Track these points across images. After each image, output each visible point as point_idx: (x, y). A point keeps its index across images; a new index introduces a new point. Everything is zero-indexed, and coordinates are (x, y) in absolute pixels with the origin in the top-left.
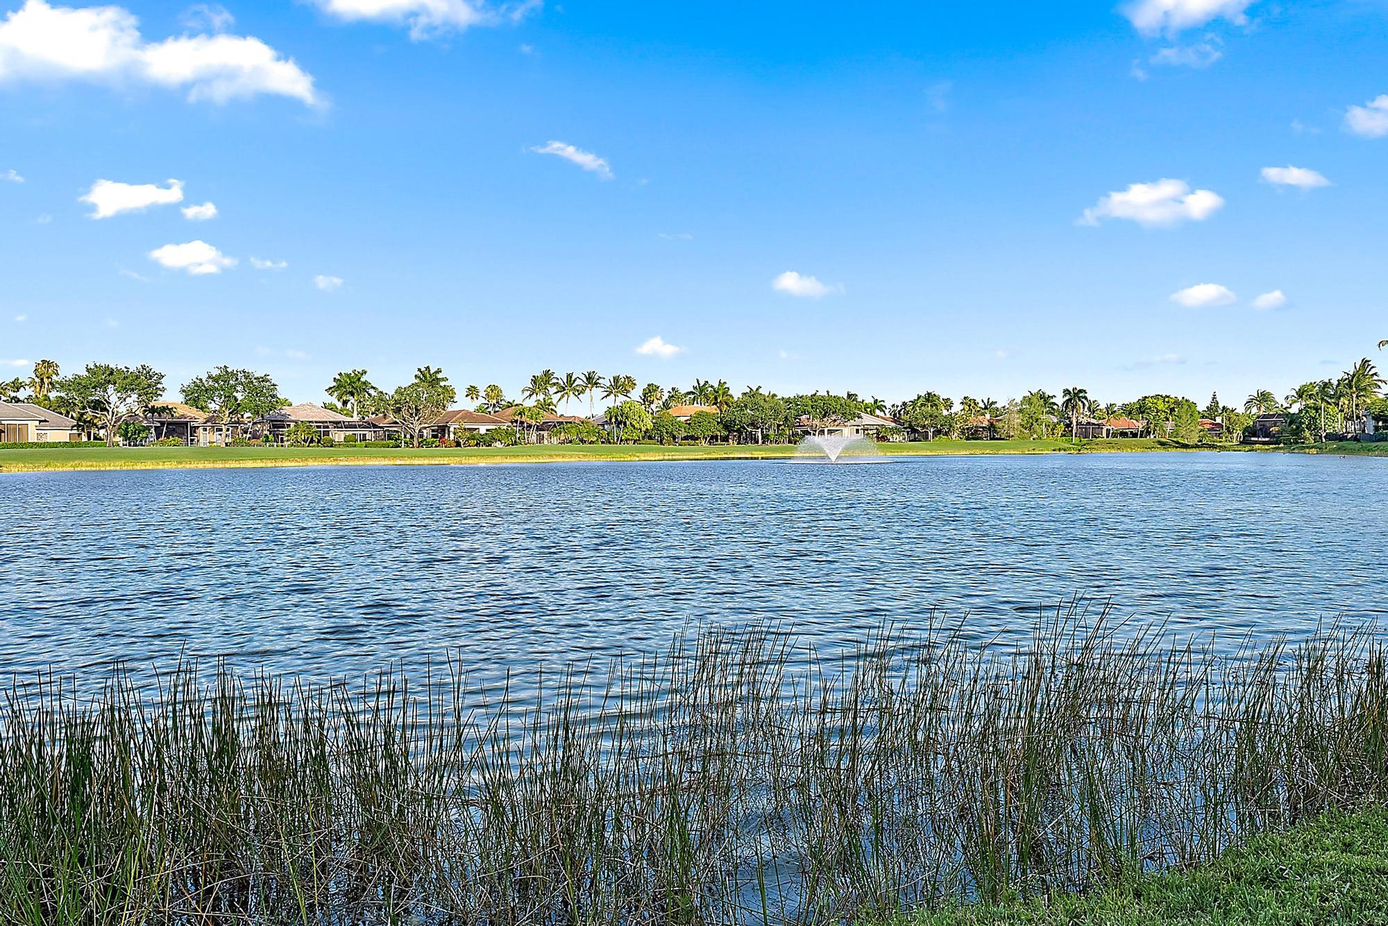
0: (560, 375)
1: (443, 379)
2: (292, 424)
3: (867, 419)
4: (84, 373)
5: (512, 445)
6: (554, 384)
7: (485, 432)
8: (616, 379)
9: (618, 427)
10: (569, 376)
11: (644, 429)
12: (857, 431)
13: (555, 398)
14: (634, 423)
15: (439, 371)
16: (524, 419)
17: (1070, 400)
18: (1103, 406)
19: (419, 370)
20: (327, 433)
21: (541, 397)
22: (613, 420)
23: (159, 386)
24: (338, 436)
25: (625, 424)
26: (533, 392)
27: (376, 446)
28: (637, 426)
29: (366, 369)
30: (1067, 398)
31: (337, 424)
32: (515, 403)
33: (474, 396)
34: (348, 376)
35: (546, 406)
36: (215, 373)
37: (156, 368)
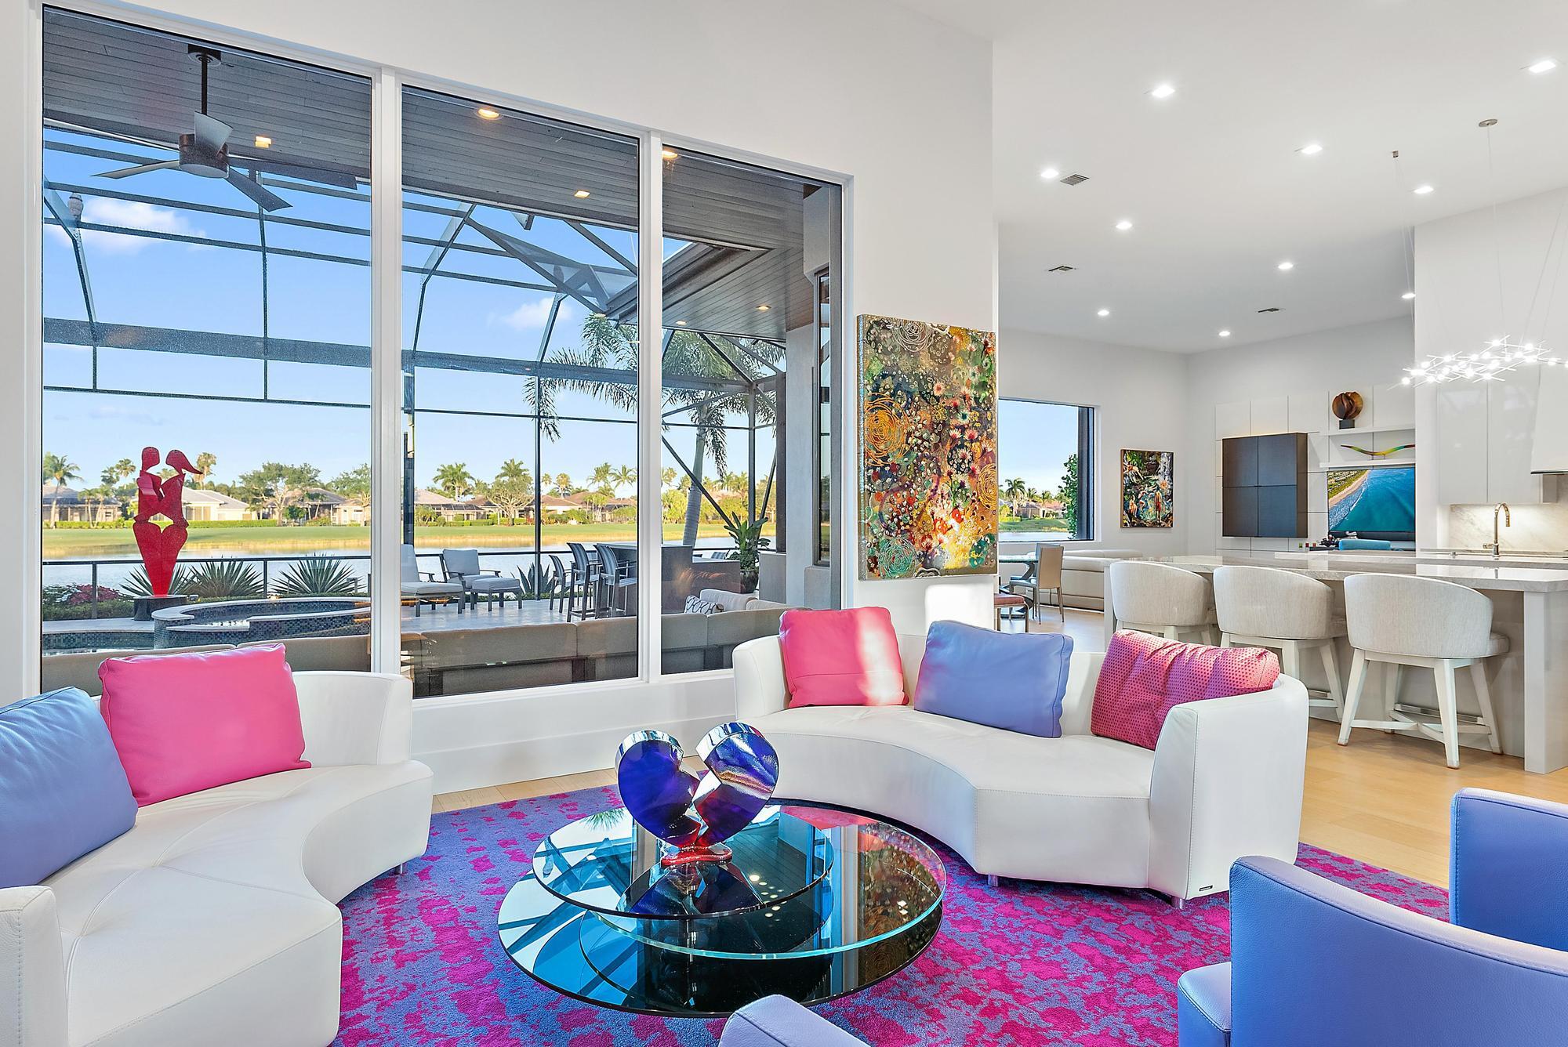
0: (616, 467)
1: (525, 470)
4: (263, 471)
5: (583, 523)
6: (613, 474)
7: (561, 513)
13: (613, 485)
15: (521, 463)
17: (1012, 489)
18: (1039, 493)
19: (506, 463)
20: (439, 514)
21: (602, 484)
23: (316, 479)
24: (449, 516)
25: (670, 506)
26: (595, 480)
27: (479, 524)
29: (466, 463)
30: (1011, 486)
32: (583, 489)
33: (548, 482)
34: (451, 467)
35: (606, 492)
36: (359, 468)
37: (314, 466)
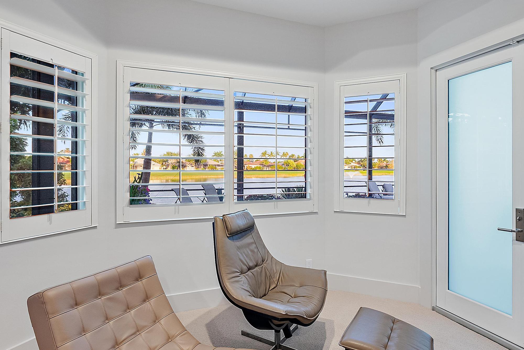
2: (208, 165)
3: (352, 164)
8: (284, 153)
9: (287, 166)
10: (271, 152)
11: (294, 167)
12: (349, 167)
14: (291, 165)
16: (263, 164)
22: (286, 164)
28: (292, 166)
31: (218, 165)
